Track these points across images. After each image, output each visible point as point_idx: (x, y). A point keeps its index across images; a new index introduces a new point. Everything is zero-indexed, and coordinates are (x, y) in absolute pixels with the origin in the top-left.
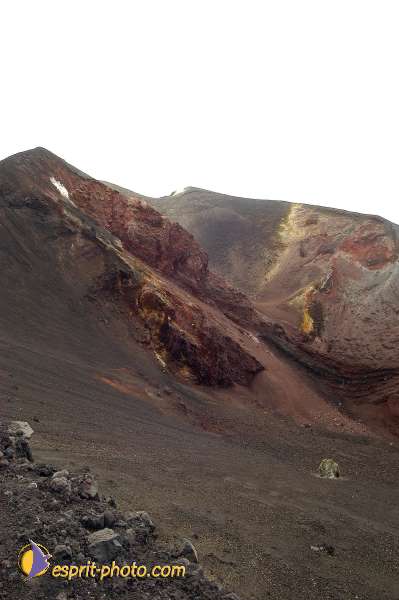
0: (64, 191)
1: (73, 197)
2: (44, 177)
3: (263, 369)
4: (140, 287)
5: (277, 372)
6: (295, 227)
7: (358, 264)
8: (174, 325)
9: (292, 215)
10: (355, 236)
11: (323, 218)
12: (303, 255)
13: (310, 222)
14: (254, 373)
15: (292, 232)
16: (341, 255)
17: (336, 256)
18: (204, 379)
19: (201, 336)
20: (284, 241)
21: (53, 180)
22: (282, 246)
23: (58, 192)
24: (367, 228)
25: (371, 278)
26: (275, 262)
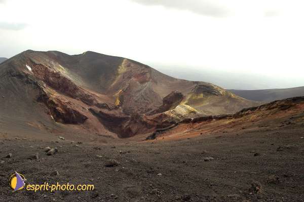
0: (30, 69)
1: (33, 71)
2: (24, 65)
3: (87, 118)
4: (48, 98)
5: (93, 120)
6: (123, 67)
7: (138, 82)
8: (57, 108)
9: (123, 63)
10: (139, 72)
11: (132, 65)
12: (124, 78)
13: (129, 66)
15: (122, 69)
16: (133, 79)
17: (131, 79)
20: (119, 73)
21: (27, 66)
22: (118, 74)
23: (28, 70)
24: (143, 70)
25: (140, 87)
26: (115, 80)
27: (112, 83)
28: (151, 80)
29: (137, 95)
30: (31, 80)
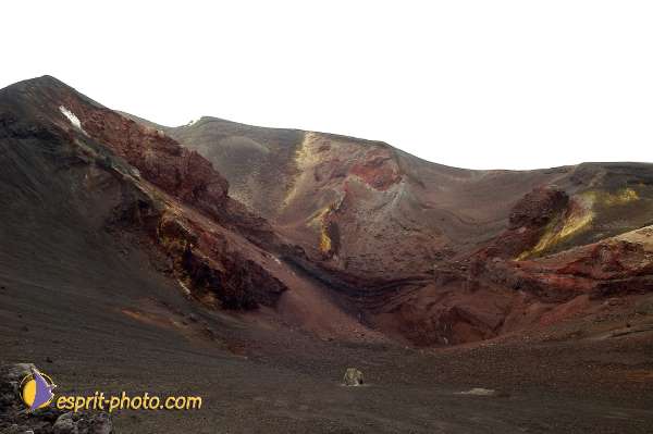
0: (75, 121)
1: (85, 127)
2: (52, 105)
3: (286, 289)
4: (160, 216)
5: (301, 291)
6: (309, 153)
7: (368, 186)
8: (197, 252)
9: (306, 142)
10: (363, 160)
11: (335, 145)
12: (317, 179)
13: (323, 149)
14: (279, 294)
15: (306, 158)
16: (352, 178)
17: (348, 179)
18: (230, 303)
19: (224, 262)
20: (300, 167)
21: (62, 109)
22: (298, 172)
23: (69, 122)
24: (374, 153)
25: (380, 198)
26: (292, 186)
27: (286, 195)
28: (404, 178)
29: (376, 220)
30: (86, 153)
